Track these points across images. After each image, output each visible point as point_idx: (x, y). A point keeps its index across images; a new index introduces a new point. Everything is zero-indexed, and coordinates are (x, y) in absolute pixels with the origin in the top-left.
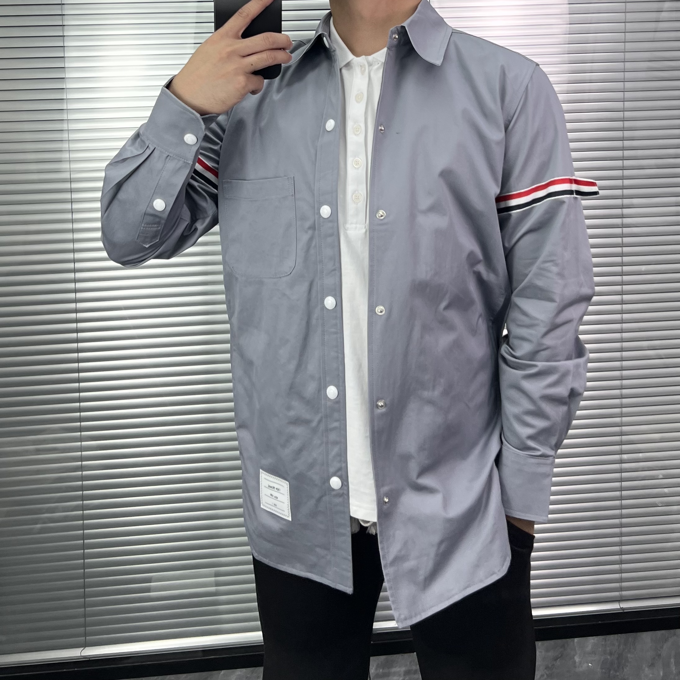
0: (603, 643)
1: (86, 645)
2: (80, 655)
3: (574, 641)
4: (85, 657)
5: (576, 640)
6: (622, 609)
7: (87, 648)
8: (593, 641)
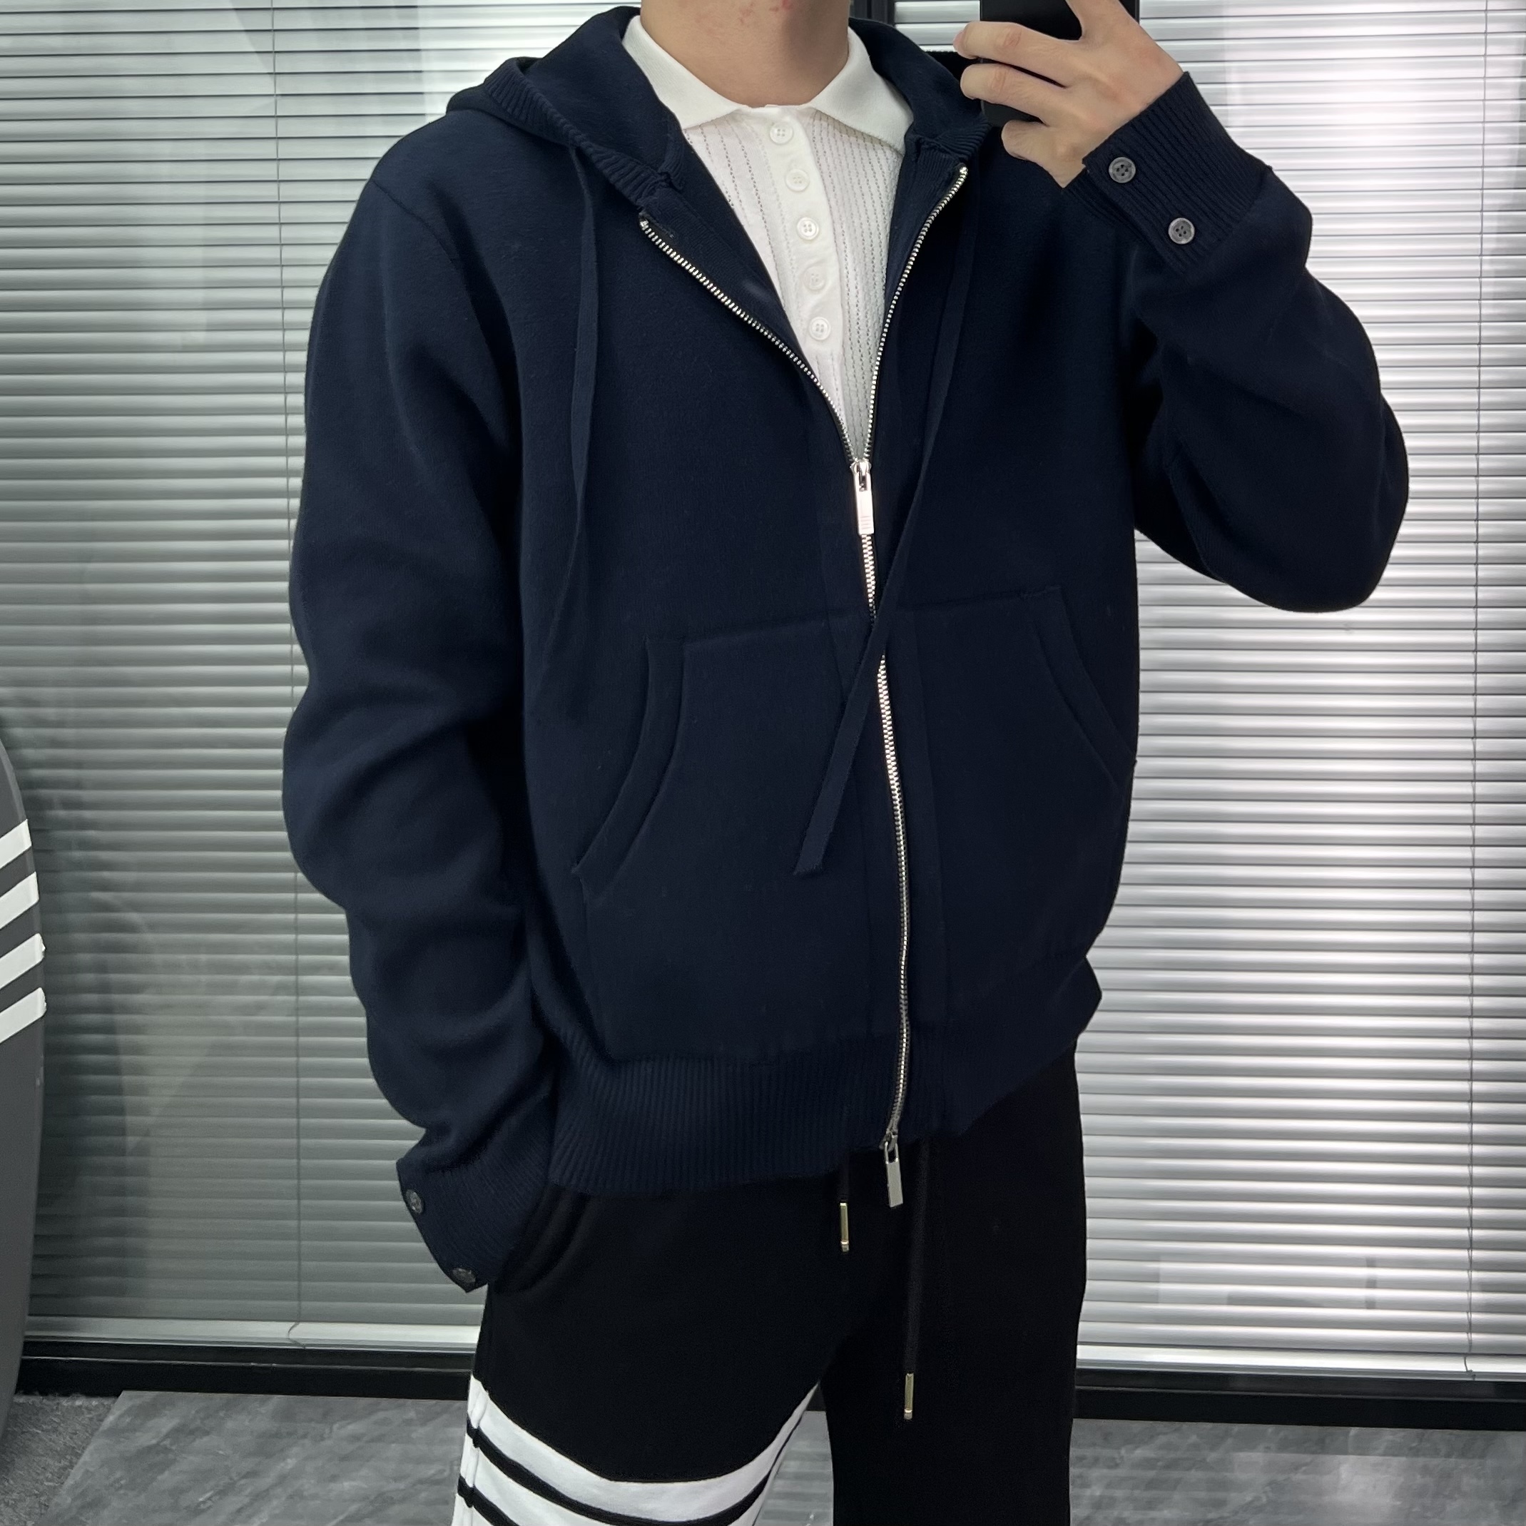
0: (1414, 1445)
1: (298, 1318)
2: (284, 1336)
3: (1349, 1432)
4: (296, 1343)
5: (1354, 1431)
6: (1469, 1373)
7: (301, 1325)
8: (1391, 1437)
